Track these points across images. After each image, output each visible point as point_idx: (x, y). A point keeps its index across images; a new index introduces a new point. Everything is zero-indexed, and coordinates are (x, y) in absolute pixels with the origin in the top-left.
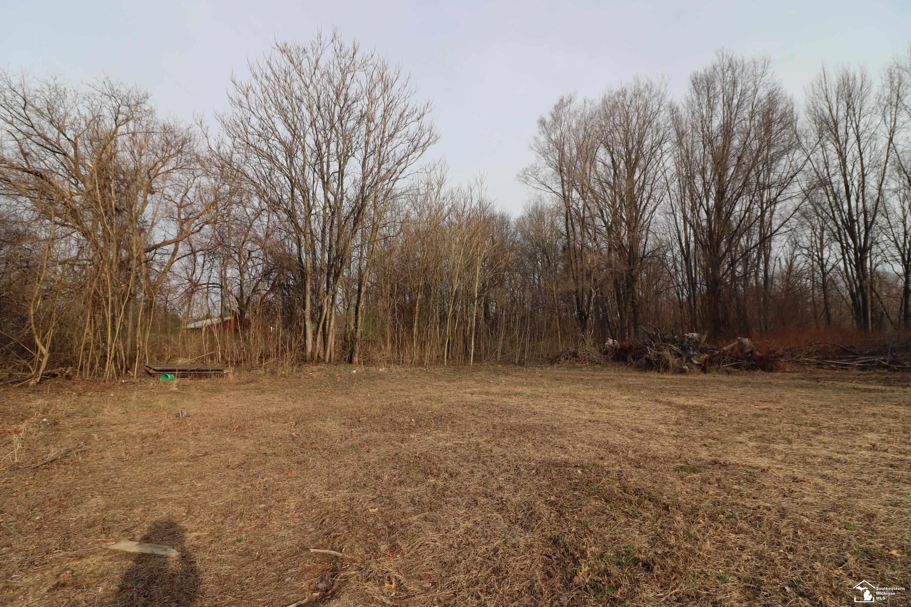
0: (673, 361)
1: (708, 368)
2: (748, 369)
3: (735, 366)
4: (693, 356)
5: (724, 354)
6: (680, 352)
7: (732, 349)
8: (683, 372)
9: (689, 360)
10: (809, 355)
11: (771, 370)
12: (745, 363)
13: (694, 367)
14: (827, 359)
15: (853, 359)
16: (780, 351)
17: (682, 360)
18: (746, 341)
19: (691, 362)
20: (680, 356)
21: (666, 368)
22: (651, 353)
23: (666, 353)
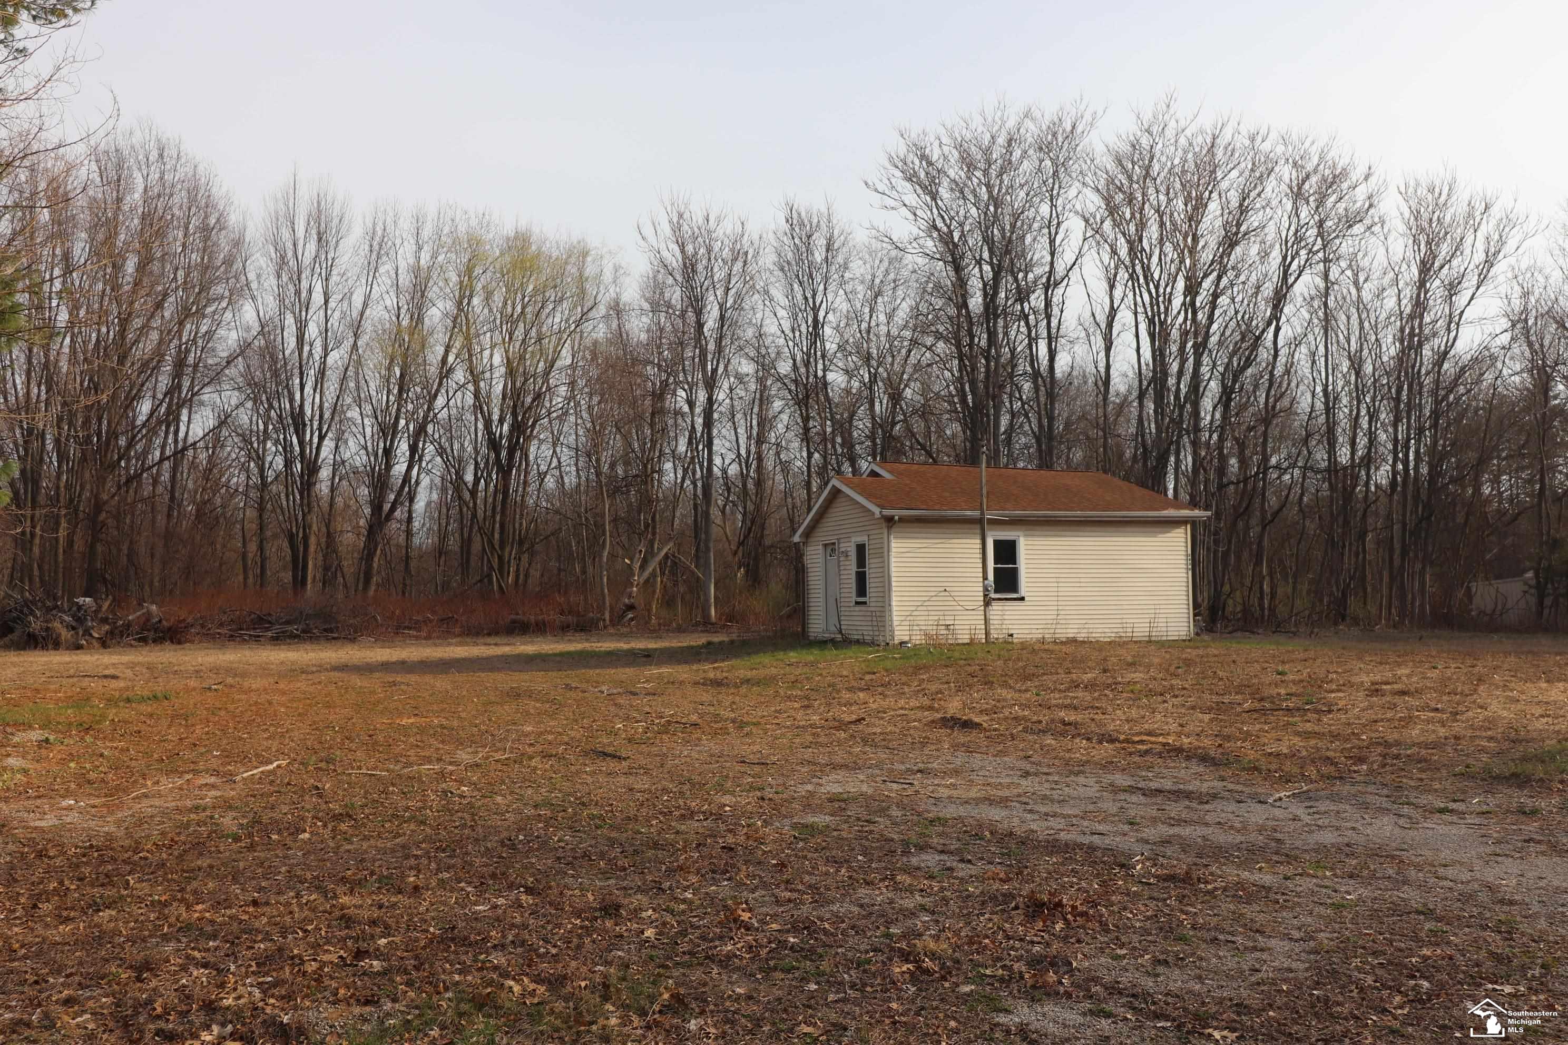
0: (65, 634)
1: (108, 642)
2: (154, 641)
3: (139, 640)
4: (93, 628)
5: (128, 625)
6: (74, 624)
7: (138, 618)
8: (79, 647)
9: (87, 632)
10: (221, 625)
11: (179, 643)
12: (151, 635)
13: (94, 641)
14: (241, 629)
15: (267, 629)
16: (190, 620)
17: (77, 633)
18: (154, 607)
19: (91, 635)
20: (73, 628)
21: (57, 645)
22: (36, 625)
23: (57, 625)
